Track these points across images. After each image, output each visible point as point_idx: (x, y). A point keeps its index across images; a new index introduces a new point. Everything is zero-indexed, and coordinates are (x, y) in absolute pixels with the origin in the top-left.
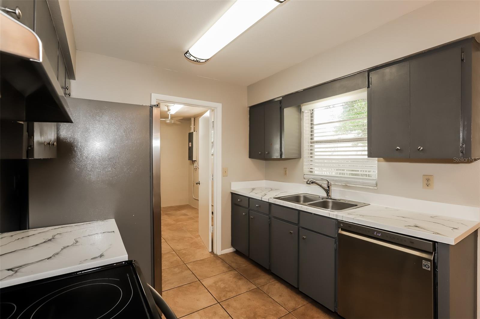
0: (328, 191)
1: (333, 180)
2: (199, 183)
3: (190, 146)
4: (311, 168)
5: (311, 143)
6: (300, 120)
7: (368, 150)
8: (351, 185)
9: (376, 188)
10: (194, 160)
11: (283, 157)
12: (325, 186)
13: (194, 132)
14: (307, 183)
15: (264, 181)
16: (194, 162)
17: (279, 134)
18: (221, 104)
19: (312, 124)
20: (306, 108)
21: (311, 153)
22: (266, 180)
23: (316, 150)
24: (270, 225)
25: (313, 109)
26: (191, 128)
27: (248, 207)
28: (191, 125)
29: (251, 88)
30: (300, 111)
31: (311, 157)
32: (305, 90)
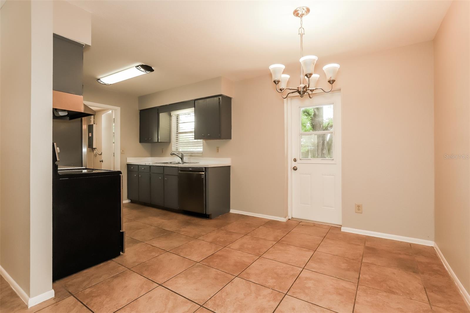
0: (182, 159)
1: (185, 153)
2: (102, 161)
3: (90, 135)
4: (177, 148)
5: (177, 133)
6: (170, 120)
7: (194, 135)
8: (193, 155)
9: (202, 155)
10: (94, 147)
11: (159, 141)
12: (181, 156)
13: (94, 125)
14: (171, 154)
15: (150, 158)
16: (94, 149)
17: (157, 128)
18: (120, 108)
19: (177, 123)
20: (174, 113)
21: (177, 139)
22: (151, 157)
23: (180, 137)
24: (150, 178)
25: (178, 114)
26: (91, 121)
27: (138, 171)
28: (91, 118)
29: (142, 98)
30: (170, 115)
31: (177, 141)
32: (170, 105)
